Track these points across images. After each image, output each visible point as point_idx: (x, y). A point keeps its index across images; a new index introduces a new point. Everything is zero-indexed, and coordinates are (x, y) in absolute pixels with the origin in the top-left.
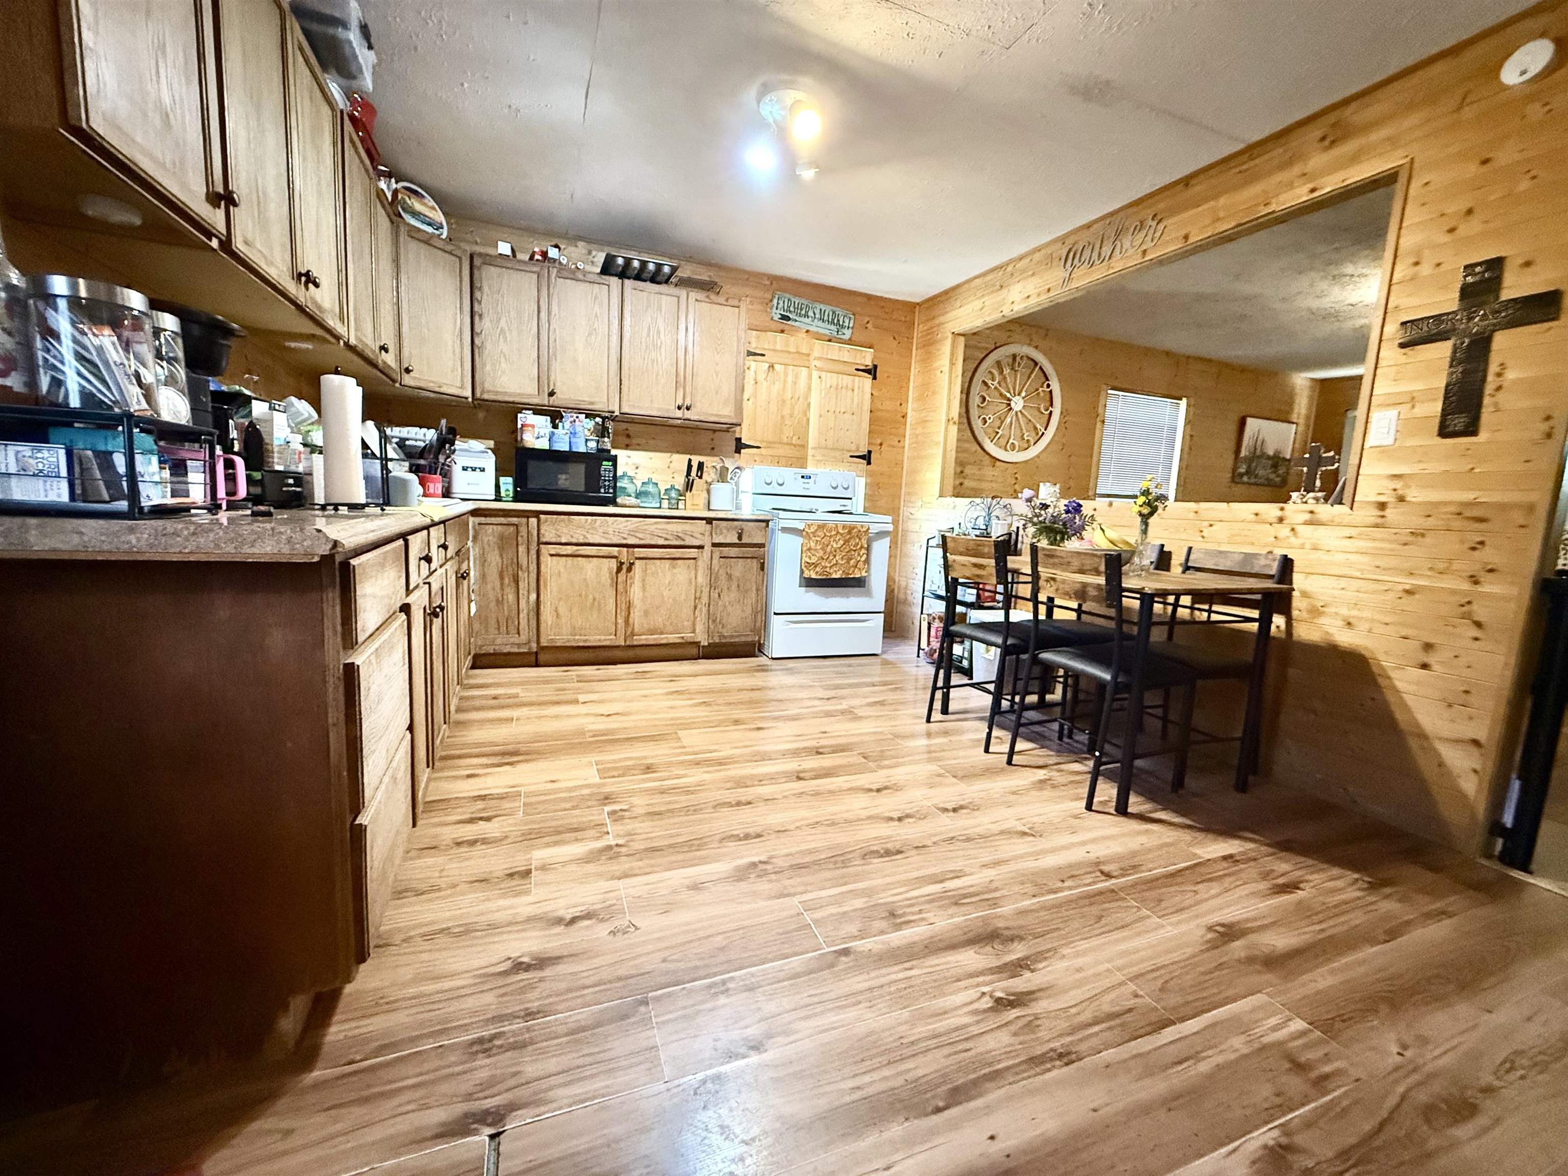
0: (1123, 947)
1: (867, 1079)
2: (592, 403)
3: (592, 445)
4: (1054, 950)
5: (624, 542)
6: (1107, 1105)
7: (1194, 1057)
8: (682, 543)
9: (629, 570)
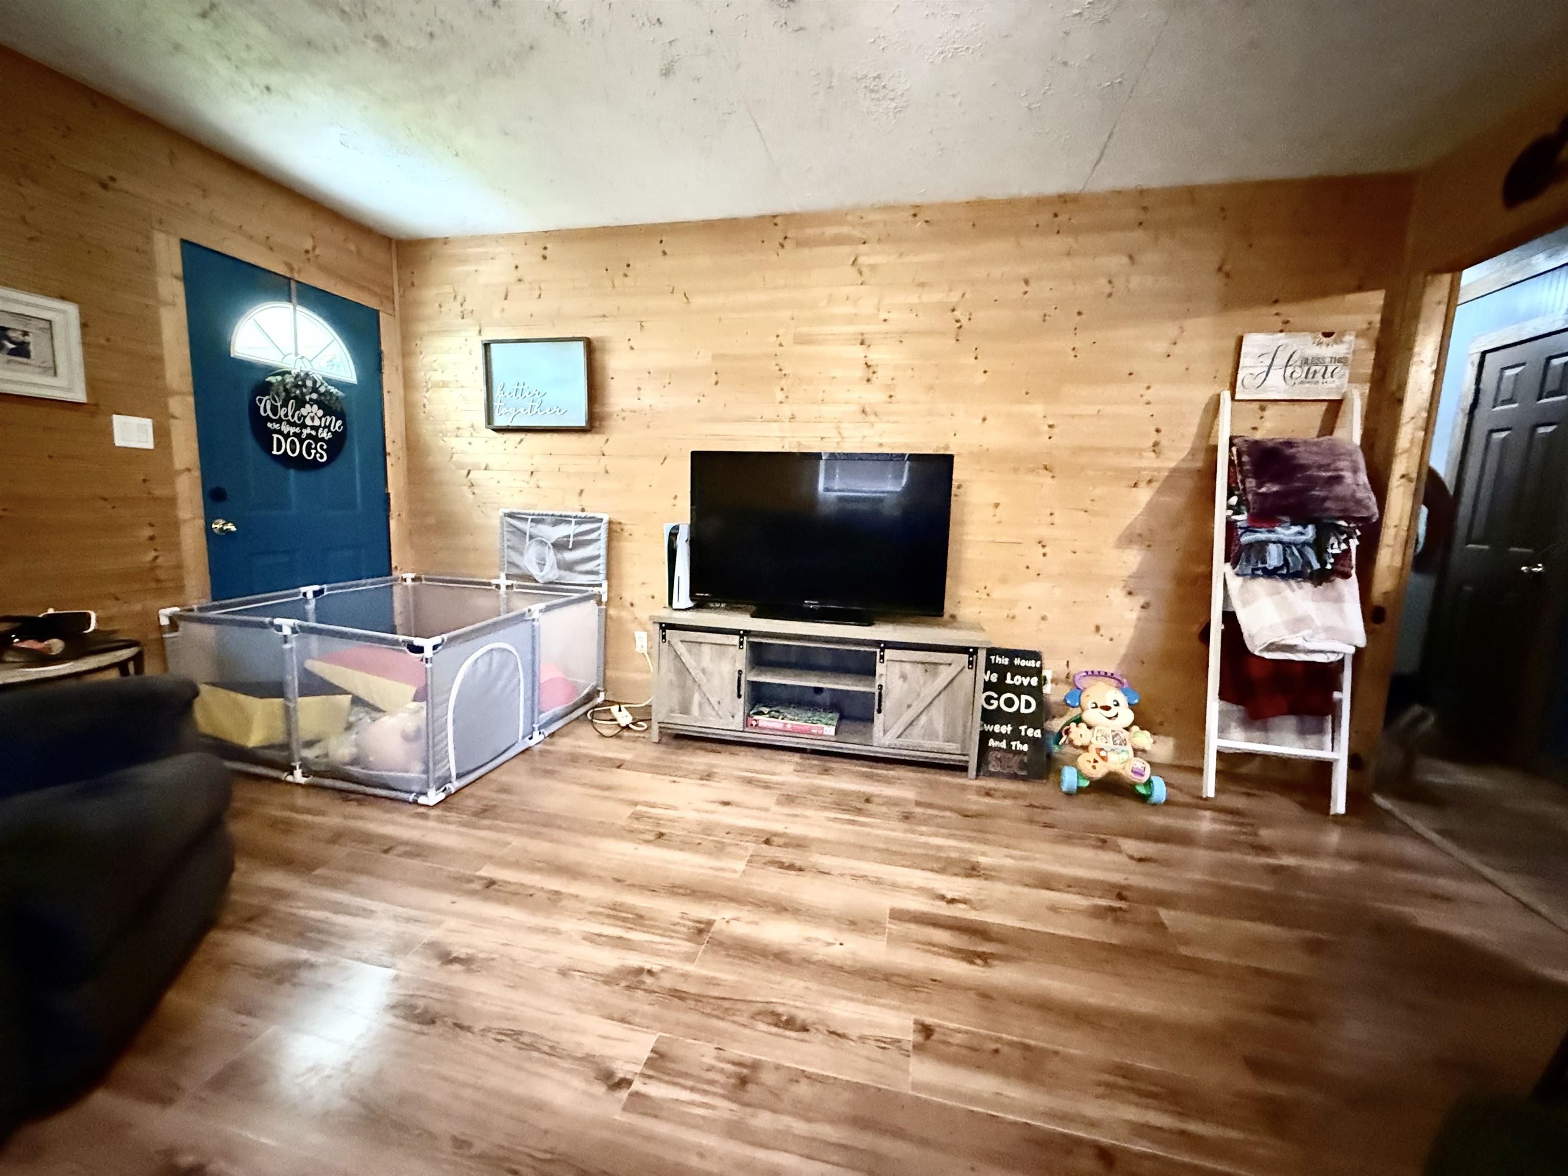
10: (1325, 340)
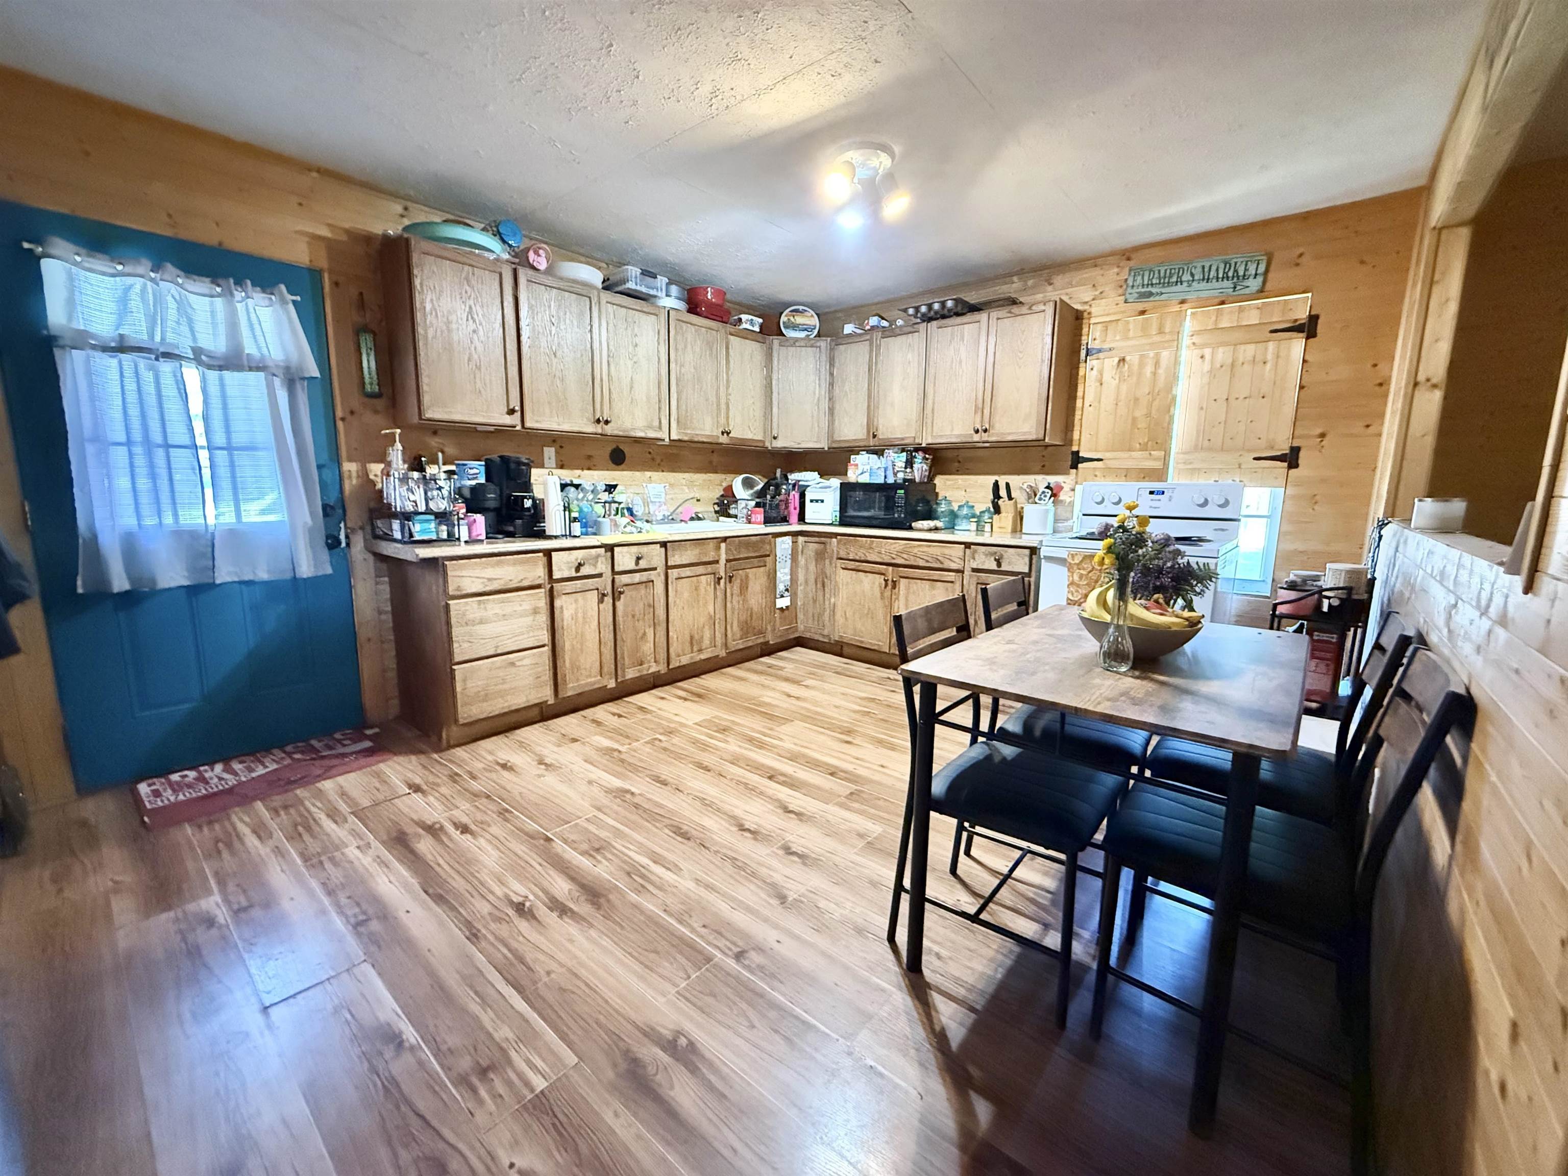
0: (611, 963)
1: (446, 867)
2: (903, 439)
3: (901, 475)
4: (591, 925)
5: (893, 561)
6: (434, 956)
7: (484, 1002)
8: (940, 566)
9: (894, 587)
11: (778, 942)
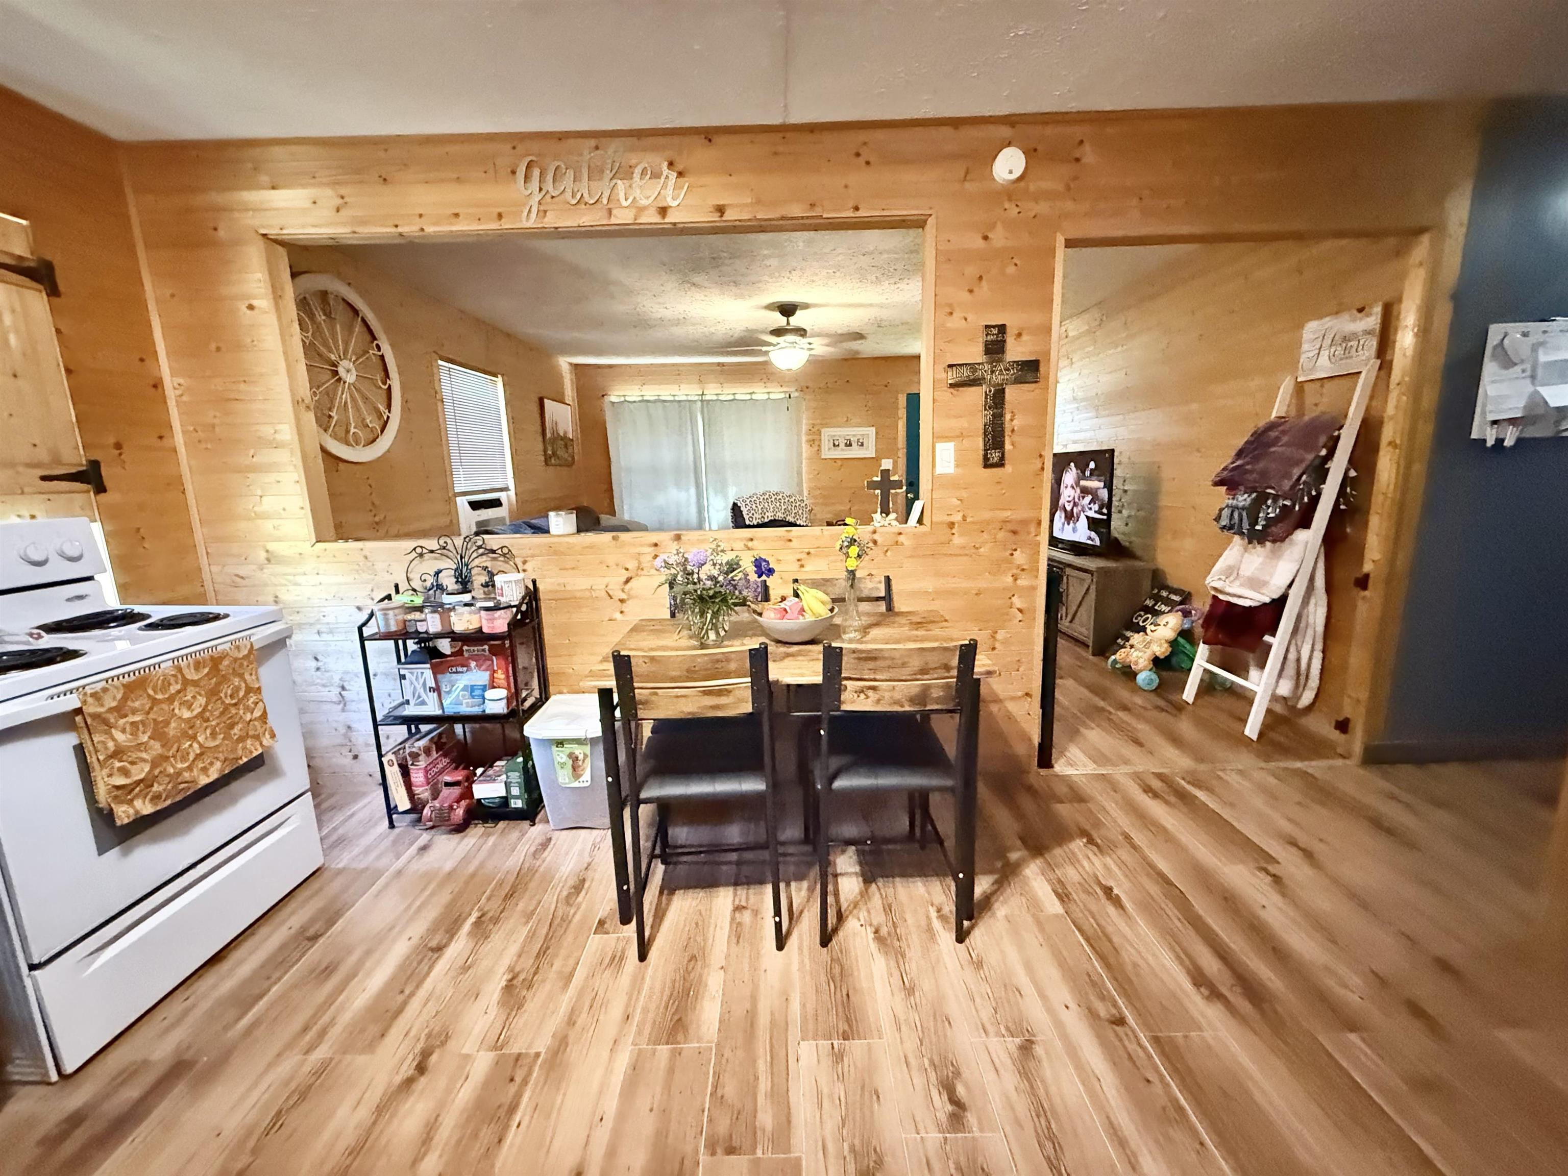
10: (1359, 315)
11: (1067, 1007)
